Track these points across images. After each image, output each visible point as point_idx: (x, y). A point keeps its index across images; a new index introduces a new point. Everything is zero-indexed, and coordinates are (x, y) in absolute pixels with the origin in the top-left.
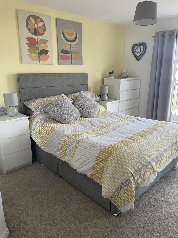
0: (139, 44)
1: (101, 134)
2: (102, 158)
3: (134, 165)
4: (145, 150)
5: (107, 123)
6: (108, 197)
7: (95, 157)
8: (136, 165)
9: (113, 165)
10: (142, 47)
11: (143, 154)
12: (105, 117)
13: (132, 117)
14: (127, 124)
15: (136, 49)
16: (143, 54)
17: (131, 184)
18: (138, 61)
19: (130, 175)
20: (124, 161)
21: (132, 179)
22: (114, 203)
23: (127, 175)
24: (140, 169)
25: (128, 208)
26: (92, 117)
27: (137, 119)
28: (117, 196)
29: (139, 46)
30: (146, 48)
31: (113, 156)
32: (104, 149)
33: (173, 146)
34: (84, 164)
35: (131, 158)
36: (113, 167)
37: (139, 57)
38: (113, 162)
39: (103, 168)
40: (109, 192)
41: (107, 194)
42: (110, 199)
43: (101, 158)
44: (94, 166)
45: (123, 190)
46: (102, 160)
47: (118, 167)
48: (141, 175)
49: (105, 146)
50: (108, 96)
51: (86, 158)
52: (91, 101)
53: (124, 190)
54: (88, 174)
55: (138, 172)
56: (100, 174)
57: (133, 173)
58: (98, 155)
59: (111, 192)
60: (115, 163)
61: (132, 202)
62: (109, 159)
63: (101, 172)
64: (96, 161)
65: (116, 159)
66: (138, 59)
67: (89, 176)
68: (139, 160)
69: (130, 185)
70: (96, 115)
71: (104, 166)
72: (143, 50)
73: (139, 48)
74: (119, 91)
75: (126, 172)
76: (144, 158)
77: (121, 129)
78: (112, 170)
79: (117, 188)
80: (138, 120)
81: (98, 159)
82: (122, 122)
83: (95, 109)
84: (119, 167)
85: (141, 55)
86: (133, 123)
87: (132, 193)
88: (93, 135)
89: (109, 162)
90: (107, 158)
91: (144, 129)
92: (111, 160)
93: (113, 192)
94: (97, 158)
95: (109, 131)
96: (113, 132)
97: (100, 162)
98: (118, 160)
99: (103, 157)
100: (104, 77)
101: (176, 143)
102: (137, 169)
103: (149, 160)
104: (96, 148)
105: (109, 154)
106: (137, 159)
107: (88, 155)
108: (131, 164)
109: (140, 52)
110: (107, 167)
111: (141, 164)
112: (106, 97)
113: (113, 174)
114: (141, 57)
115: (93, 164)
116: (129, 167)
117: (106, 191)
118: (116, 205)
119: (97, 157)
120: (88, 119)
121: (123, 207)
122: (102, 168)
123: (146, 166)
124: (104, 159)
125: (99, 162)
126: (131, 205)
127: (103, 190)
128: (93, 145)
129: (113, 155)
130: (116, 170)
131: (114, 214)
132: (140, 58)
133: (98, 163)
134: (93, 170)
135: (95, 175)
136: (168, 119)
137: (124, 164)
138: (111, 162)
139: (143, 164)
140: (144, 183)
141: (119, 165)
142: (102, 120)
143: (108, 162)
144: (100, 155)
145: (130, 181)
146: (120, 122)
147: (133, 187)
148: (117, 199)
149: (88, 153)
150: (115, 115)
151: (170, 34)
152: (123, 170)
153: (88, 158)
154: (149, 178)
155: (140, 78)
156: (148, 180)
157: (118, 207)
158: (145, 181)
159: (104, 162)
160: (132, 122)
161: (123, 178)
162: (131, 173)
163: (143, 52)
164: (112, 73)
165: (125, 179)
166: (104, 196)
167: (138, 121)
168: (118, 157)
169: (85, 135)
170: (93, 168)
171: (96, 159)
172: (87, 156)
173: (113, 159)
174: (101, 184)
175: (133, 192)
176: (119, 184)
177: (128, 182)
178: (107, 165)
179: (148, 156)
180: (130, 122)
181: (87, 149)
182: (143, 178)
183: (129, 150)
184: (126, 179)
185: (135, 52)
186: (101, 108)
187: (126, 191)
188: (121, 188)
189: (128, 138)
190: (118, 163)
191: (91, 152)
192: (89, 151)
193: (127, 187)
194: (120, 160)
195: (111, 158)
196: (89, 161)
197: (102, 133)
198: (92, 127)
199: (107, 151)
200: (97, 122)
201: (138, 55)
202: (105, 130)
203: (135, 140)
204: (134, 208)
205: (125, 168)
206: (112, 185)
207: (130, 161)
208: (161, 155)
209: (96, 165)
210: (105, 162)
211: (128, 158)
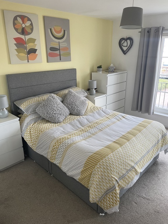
0: (126, 38)
1: (89, 137)
2: (89, 165)
3: (119, 172)
4: (129, 155)
5: (95, 122)
6: (95, 202)
7: (83, 163)
8: (121, 172)
9: (100, 173)
10: (129, 41)
11: (128, 160)
12: (93, 114)
13: (118, 115)
14: (114, 123)
15: (123, 43)
16: (130, 49)
17: (116, 191)
18: (125, 55)
19: (115, 182)
20: (109, 169)
21: (117, 185)
22: (100, 206)
23: (113, 183)
24: (124, 175)
25: (113, 211)
26: (81, 114)
27: (123, 117)
28: (103, 200)
29: (126, 41)
30: (132, 43)
31: (100, 164)
32: (91, 155)
33: (155, 146)
34: (73, 169)
35: (116, 165)
36: (99, 175)
37: (126, 52)
38: (99, 170)
39: (91, 175)
40: (96, 198)
41: (94, 199)
42: (97, 203)
43: (88, 165)
44: (82, 172)
45: (108, 196)
46: (90, 168)
47: (104, 175)
48: (125, 180)
49: (92, 152)
50: (96, 90)
51: (74, 163)
52: (80, 98)
53: (109, 196)
54: (77, 178)
55: (122, 177)
56: (88, 179)
57: (117, 180)
58: (86, 162)
59: (98, 197)
60: (101, 171)
61: (117, 206)
62: (96, 167)
63: (88, 178)
64: (84, 167)
65: (102, 167)
66: (125, 53)
67: (78, 181)
68: (124, 166)
69: (114, 192)
70: (84, 112)
71: (91, 173)
72: (130, 44)
73: (126, 42)
74: (107, 86)
75: (111, 180)
76: (128, 164)
77: (107, 130)
78: (99, 178)
79: (103, 194)
80: (124, 117)
81: (86, 166)
82: (109, 120)
83: (83, 106)
84: (105, 175)
85: (128, 50)
86: (118, 122)
87: (116, 198)
88: (81, 138)
89: (96, 170)
90: (94, 166)
91: (129, 130)
92: (98, 168)
93: (99, 197)
94: (84, 165)
95: (96, 133)
96: (100, 134)
97: (88, 169)
98: (104, 168)
99: (91, 164)
100: (92, 71)
101: (158, 143)
102: (122, 175)
103: (133, 164)
104: (84, 154)
105: (96, 162)
106: (122, 166)
107: (77, 161)
108: (116, 171)
109: (127, 46)
110: (94, 174)
111: (126, 170)
112: (94, 91)
113: (99, 181)
114: (128, 51)
115: (81, 170)
116: (114, 175)
117: (94, 197)
118: (103, 207)
119: (85, 163)
120: (77, 117)
121: (108, 210)
122: (89, 175)
123: (130, 170)
124: (91, 166)
125: (87, 169)
126: (116, 209)
127: (91, 196)
128: (81, 151)
129: (100, 163)
130: (102, 178)
131: (100, 214)
132: (126, 53)
133: (85, 170)
134: (82, 175)
135: (83, 179)
136: (152, 111)
137: (110, 173)
138: (98, 170)
139: (127, 169)
140: (127, 186)
141: (105, 173)
142: (90, 118)
143: (95, 170)
144: (88, 162)
145: (115, 188)
146: (107, 121)
147: (117, 193)
148: (103, 203)
149: (76, 158)
150: (103, 111)
151: (155, 31)
152: (109, 178)
153: (76, 164)
154: (132, 180)
155: (127, 71)
156: (132, 182)
157: (104, 209)
158: (129, 184)
159: (91, 169)
160: (118, 120)
161: (108, 185)
162: (116, 180)
163: (130, 47)
164: (100, 67)
165: (110, 186)
166: (92, 202)
167: (123, 119)
168: (104, 165)
169: (74, 138)
170: (82, 173)
171: (84, 166)
172: (76, 162)
173: (100, 167)
174: (89, 188)
175: (118, 197)
176: (105, 191)
177: (114, 188)
178: (94, 172)
179: (132, 161)
180: (116, 120)
181: (76, 154)
182: (127, 181)
183: (115, 157)
184: (112, 186)
185: (122, 46)
186: (89, 104)
187: (111, 197)
188: (107, 194)
189: (114, 142)
190: (105, 172)
191: (80, 158)
192: (78, 157)
193: (112, 193)
194: (106, 168)
195: (98, 166)
196: (77, 166)
197: (90, 134)
198: (81, 127)
199: (94, 159)
200: (86, 121)
201: (125, 49)
202: (92, 131)
203: (121, 145)
204: (118, 210)
205: (110, 176)
206: (98, 191)
207: (115, 168)
208: (144, 156)
209: (84, 171)
210: (92, 169)
211: (114, 166)
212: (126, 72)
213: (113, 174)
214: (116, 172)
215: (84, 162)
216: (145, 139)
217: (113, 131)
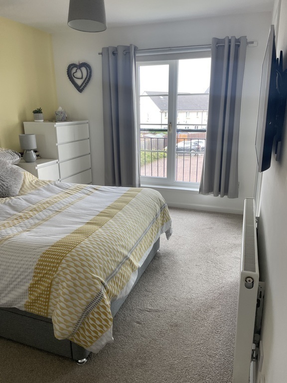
0: (78, 64)
1: (36, 225)
2: (45, 270)
3: (105, 268)
4: (117, 237)
5: (44, 201)
6: (66, 337)
7: (29, 271)
8: (108, 266)
9: (69, 277)
10: (84, 69)
11: (116, 245)
12: (37, 191)
13: (85, 187)
14: (80, 199)
15: (74, 73)
16: (88, 82)
17: (104, 302)
18: (81, 92)
19: (100, 286)
20: (87, 265)
21: (104, 292)
22: (77, 342)
23: (96, 288)
24: (114, 272)
25: (104, 343)
26: (11, 194)
27: (95, 189)
28: (82, 328)
29: (80, 68)
30: (91, 72)
31: (67, 261)
32: (47, 251)
33: (153, 223)
34: (9, 289)
35: (98, 256)
36: (68, 280)
37: (82, 87)
38: (67, 271)
39: (50, 287)
40: (68, 327)
41: (64, 332)
42: (70, 338)
43: (43, 269)
44: (31, 288)
45: (91, 316)
46: (46, 274)
47: (77, 278)
48: (117, 281)
49: (48, 246)
50: (37, 153)
51: (11, 276)
52: (5, 164)
53: (93, 315)
54: (21, 305)
55: (111, 277)
56: (46, 298)
57: (104, 281)
58: (37, 265)
59: (71, 324)
60: (72, 272)
61: (109, 330)
62: (60, 269)
63: (47, 295)
64: (34, 276)
65: (72, 264)
66: (80, 89)
67: (23, 309)
68: (111, 257)
69: (102, 304)
70: (18, 190)
71: (51, 284)
72: (87, 76)
73: (79, 71)
74: (57, 144)
75: (92, 283)
76: (118, 252)
77: (71, 210)
78: (68, 286)
79: (80, 315)
80: (97, 190)
81: (38, 273)
82: (71, 196)
83: (15, 179)
84: (80, 278)
85: (84, 84)
86: (89, 196)
87: (106, 315)
88: (20, 229)
89: (61, 273)
90: (55, 267)
91: (109, 204)
92: (64, 268)
93: (74, 324)
94: (34, 272)
95: (50, 217)
96: (58, 217)
97: (43, 277)
98: (76, 266)
99: (48, 266)
100: (23, 120)
101: (157, 218)
102: (110, 272)
103: (125, 253)
104: (30, 253)
105: (58, 259)
106: (108, 257)
107: (16, 269)
108: (100, 266)
109: (82, 78)
110: (58, 283)
111: (115, 263)
112: (34, 155)
113: (71, 292)
114: (85, 86)
115: (28, 285)
116: (97, 274)
117: (61, 329)
118: (82, 344)
119: (36, 268)
120: (4, 199)
121: (94, 344)
122: (48, 287)
123: (122, 263)
124: (50, 270)
125: (41, 277)
126: (108, 336)
127: (56, 327)
128: (23, 249)
129: (67, 258)
130: (75, 285)
131: (79, 361)
132: (83, 89)
133: (38, 281)
134: (30, 294)
135: (35, 303)
137: (88, 271)
138: (64, 273)
139: (118, 261)
140: (121, 292)
141: (79, 274)
142: (34, 197)
143: (58, 274)
144: (42, 265)
145: (102, 296)
146: (66, 197)
147: (107, 305)
148: (82, 334)
149: (14, 265)
150: (55, 185)
151: (125, 52)
152: (88, 281)
153: (16, 276)
154: (128, 281)
155: (88, 121)
156: (127, 286)
157: (85, 347)
158: (123, 288)
159: (50, 275)
160: (87, 194)
161: (88, 295)
162: (102, 282)
163: (87, 79)
164: (38, 112)
165: (92, 296)
166: (60, 337)
167: (96, 192)
168: (75, 260)
169: (3, 231)
170: (30, 291)
171: (33, 274)
172: (14, 273)
173: (68, 265)
174: (49, 317)
175: (109, 313)
176: (84, 307)
177: (99, 297)
178: (57, 280)
179: (123, 246)
180: (84, 195)
181: (13, 257)
182: (120, 284)
183: (93, 244)
184: (95, 295)
185: (74, 78)
186: (28, 177)
187: (97, 316)
188: (88, 313)
189: (88, 223)
190: (78, 272)
191: (22, 262)
192: (17, 262)
193: (98, 308)
194: (80, 265)
195: (64, 265)
196: (19, 280)
197: (37, 221)
198: (15, 213)
199: (53, 255)
200: (24, 203)
201: (79, 82)
202: (42, 215)
203: (100, 225)
204: (113, 338)
205: (90, 277)
206: (71, 313)
207: (98, 262)
208: (140, 240)
209: (35, 284)
210: (53, 275)
211: (94, 258)
212: (87, 123)
213: (95, 272)
214: (99, 268)
215: (33, 267)
216: (138, 212)
217: (81, 209)
